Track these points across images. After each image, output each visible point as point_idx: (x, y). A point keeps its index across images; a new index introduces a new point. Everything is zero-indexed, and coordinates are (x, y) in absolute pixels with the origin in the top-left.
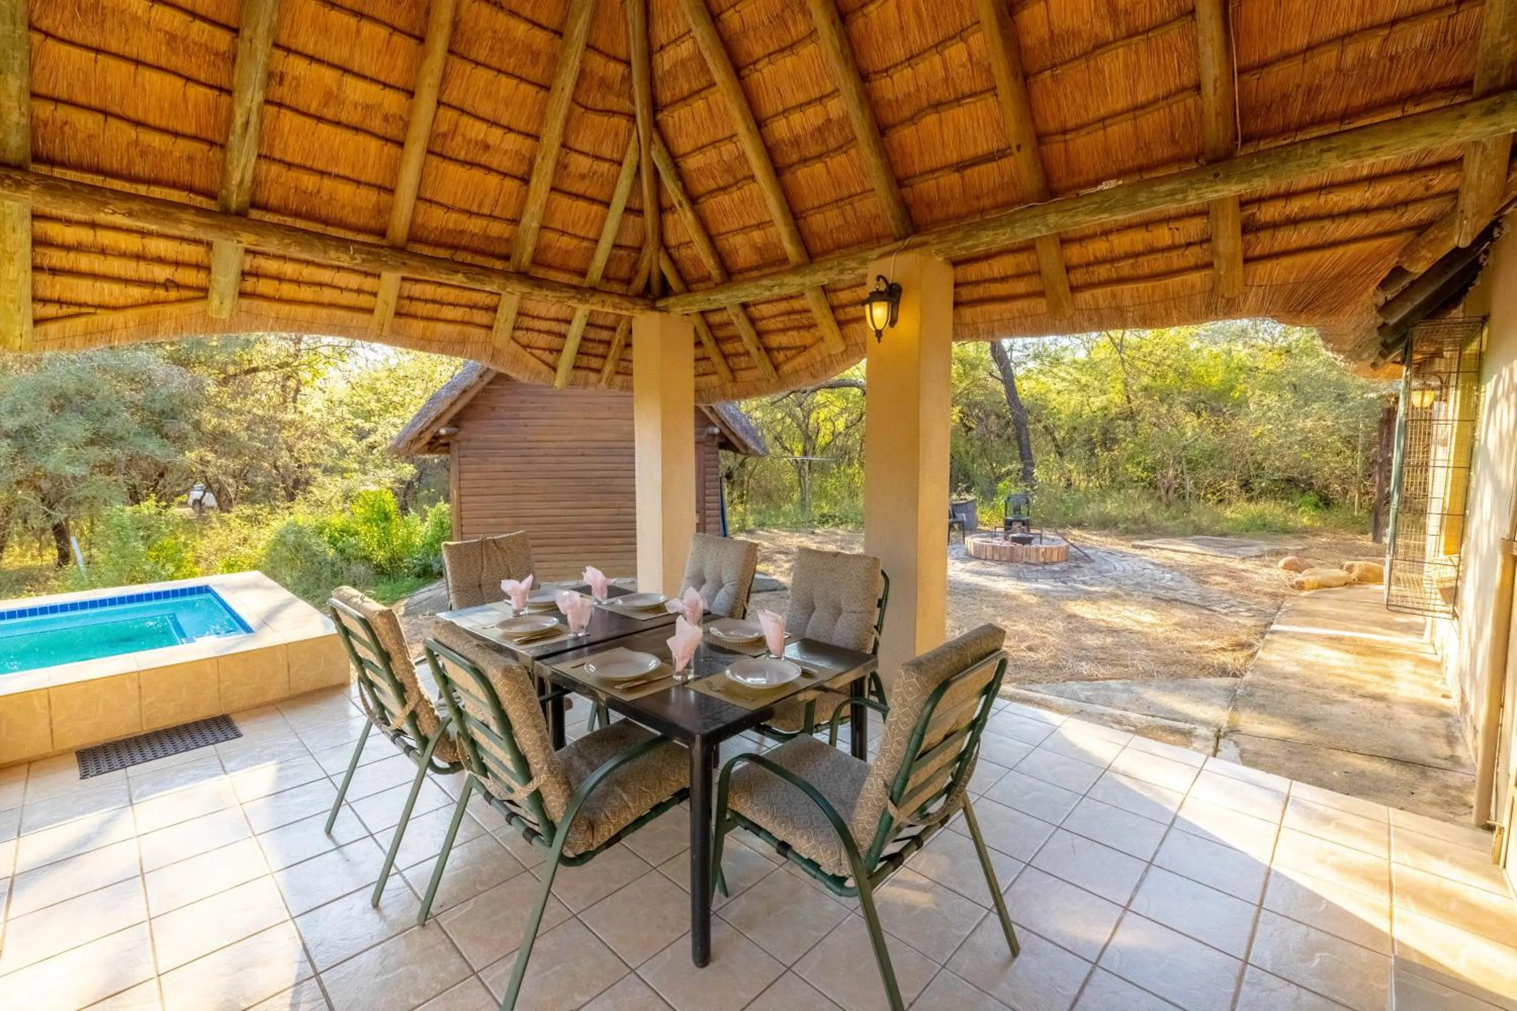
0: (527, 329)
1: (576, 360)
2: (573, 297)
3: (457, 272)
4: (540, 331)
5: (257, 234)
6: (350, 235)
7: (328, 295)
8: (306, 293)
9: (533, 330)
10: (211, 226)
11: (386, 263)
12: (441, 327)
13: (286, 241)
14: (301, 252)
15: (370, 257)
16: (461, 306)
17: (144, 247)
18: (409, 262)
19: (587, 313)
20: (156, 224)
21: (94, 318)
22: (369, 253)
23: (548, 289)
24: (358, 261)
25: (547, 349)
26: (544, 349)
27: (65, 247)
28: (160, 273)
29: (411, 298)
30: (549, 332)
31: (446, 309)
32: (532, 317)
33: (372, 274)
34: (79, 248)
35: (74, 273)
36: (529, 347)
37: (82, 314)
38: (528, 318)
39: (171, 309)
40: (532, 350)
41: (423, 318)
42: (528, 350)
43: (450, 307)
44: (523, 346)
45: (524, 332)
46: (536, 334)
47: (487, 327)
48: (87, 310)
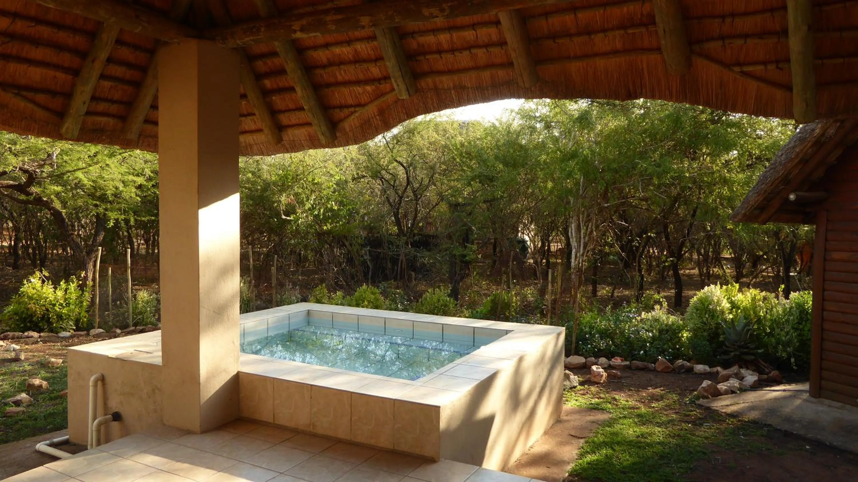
0: (722, 37)
1: (817, 69)
7: (482, 56)
8: (464, 59)
9: (733, 36)
16: (612, 29)
17: (356, 52)
21: (357, 114)
25: (771, 62)
26: (764, 63)
27: (324, 67)
28: (375, 71)
29: (554, 36)
30: (763, 34)
31: (598, 38)
32: (723, 17)
33: (498, 23)
34: (331, 64)
35: (338, 84)
36: (739, 64)
37: (352, 113)
38: (717, 20)
39: (389, 98)
40: (746, 69)
41: (577, 58)
42: (737, 69)
43: (601, 35)
44: (727, 66)
45: (720, 43)
46: (740, 42)
47: (659, 49)
48: (352, 109)
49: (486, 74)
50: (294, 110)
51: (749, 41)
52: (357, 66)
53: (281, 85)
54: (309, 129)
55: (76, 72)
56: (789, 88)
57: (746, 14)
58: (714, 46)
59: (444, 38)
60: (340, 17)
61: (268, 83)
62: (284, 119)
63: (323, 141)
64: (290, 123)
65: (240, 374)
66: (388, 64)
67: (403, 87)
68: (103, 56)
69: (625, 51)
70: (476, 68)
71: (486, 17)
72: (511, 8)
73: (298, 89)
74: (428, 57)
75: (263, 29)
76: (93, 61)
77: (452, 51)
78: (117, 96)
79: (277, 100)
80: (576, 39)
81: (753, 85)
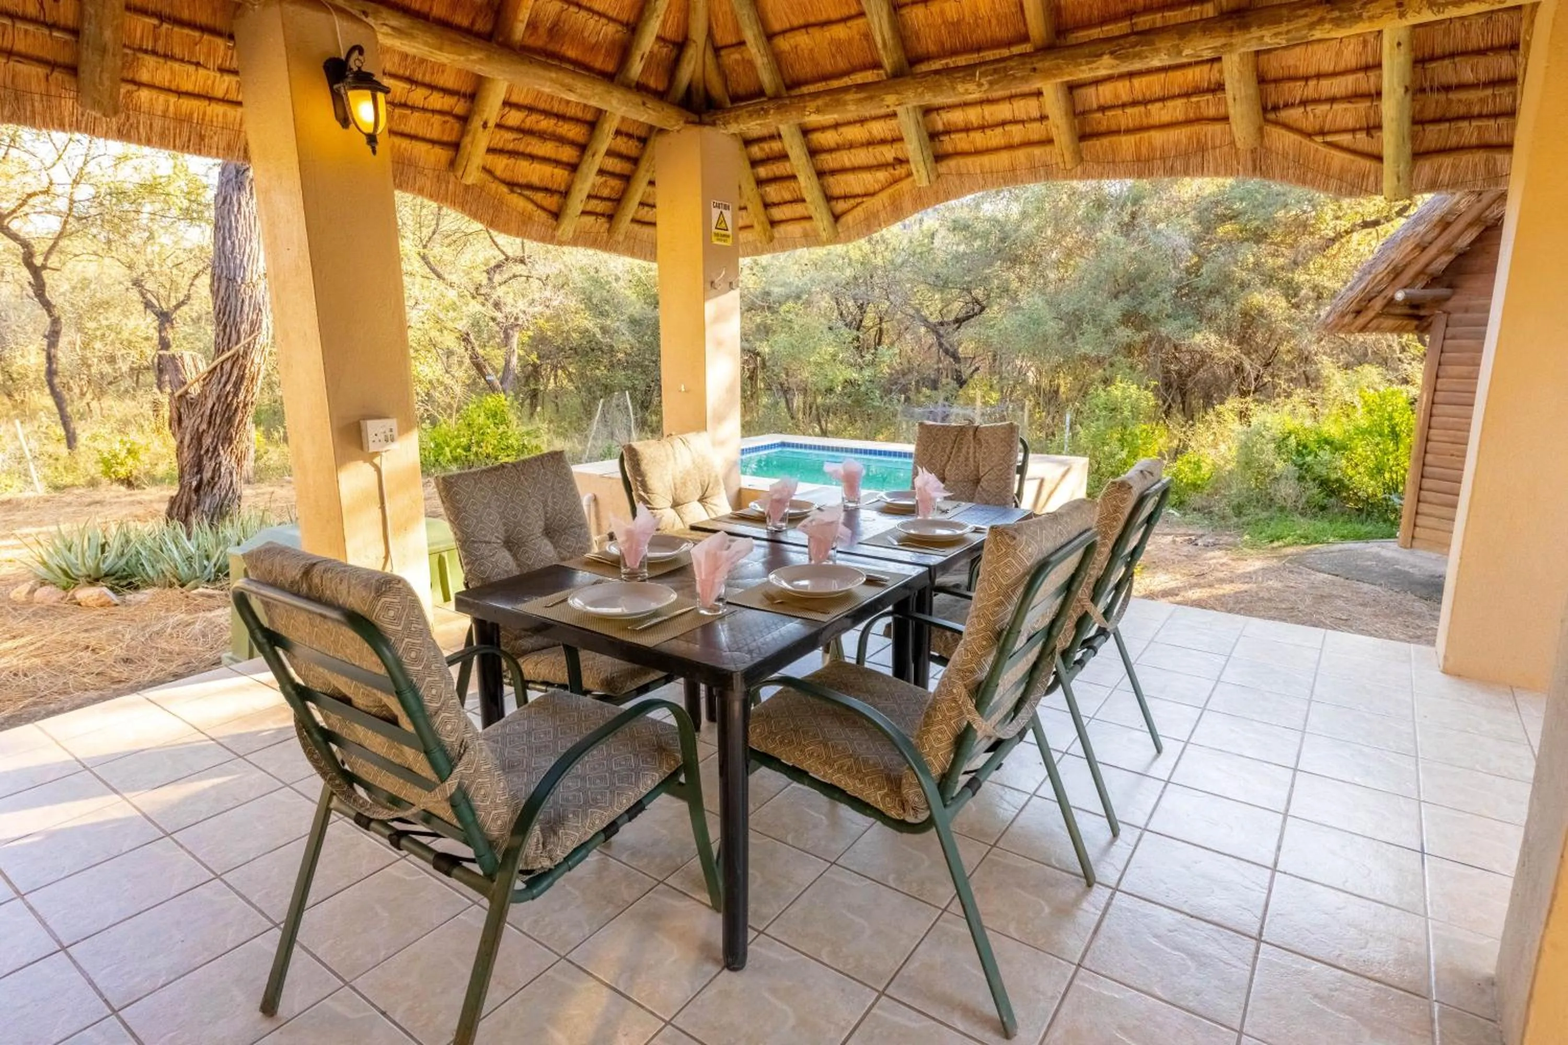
0: (1304, 103)
1: (1414, 137)
2: (1321, 20)
3: (1100, 55)
4: (1332, 100)
5: (897, 93)
6: (1005, 52)
7: (1017, 133)
8: (995, 137)
9: (1317, 101)
10: (865, 99)
11: (1015, 78)
12: (1158, 137)
13: (920, 90)
14: (935, 96)
15: (996, 76)
16: (1173, 97)
17: (870, 133)
18: (1039, 65)
19: (1404, 36)
20: (833, 113)
21: (864, 206)
22: (995, 71)
23: (1260, 26)
24: (986, 86)
25: (1360, 129)
26: (1354, 131)
27: (830, 151)
28: (888, 153)
29: (1103, 109)
30: (1354, 97)
31: (1154, 108)
32: (1307, 79)
33: (1039, 94)
34: (838, 148)
35: (843, 170)
36: (1322, 133)
37: (858, 204)
38: (1298, 84)
39: (905, 185)
40: (1329, 139)
41: (1129, 131)
42: (1319, 139)
43: (1159, 105)
44: (1309, 135)
45: (1301, 110)
46: (1326, 107)
47: (1225, 119)
48: (859, 200)
49: (1021, 155)
50: (791, 202)
51: (1335, 106)
52: (870, 149)
53: (778, 173)
54: (807, 225)
55: (573, 168)
56: (1379, 158)
57: (1334, 74)
58: (1294, 115)
59: (973, 115)
60: (862, 95)
61: (763, 172)
62: (777, 213)
63: (824, 235)
64: (784, 218)
65: (743, 493)
66: (909, 147)
67: (923, 172)
68: (603, 148)
69: (1188, 122)
70: (1010, 147)
71: (1026, 88)
72: (1059, 80)
73: (802, 179)
74: (953, 136)
75: (772, 112)
76: (593, 155)
77: (982, 128)
78: (606, 193)
79: (773, 192)
80: (1129, 111)
81: (1339, 158)
